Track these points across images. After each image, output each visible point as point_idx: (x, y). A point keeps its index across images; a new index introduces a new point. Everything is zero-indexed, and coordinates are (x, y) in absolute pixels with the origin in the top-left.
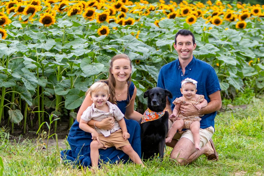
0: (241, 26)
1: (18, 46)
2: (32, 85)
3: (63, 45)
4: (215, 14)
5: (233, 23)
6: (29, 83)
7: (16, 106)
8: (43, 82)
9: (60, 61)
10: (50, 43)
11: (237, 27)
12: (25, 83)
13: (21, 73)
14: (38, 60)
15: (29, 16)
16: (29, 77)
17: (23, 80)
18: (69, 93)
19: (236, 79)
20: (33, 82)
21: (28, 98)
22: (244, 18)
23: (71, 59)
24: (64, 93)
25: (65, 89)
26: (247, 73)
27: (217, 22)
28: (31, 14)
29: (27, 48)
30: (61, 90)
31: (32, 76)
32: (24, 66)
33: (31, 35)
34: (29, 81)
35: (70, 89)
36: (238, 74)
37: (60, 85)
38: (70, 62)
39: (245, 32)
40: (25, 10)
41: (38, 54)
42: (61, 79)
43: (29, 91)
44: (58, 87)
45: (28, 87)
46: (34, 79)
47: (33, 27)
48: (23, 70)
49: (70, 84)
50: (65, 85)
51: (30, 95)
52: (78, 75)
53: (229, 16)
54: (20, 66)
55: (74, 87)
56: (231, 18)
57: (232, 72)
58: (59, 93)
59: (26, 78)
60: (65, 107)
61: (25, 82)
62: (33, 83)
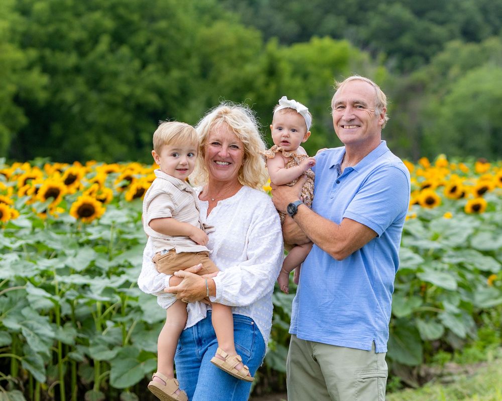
0: (476, 208)
1: (14, 265)
2: (43, 341)
3: (110, 259)
4: (427, 186)
5: (462, 203)
6: (37, 337)
7: (14, 383)
8: (67, 335)
9: (99, 292)
10: (85, 257)
11: (468, 209)
12: (29, 339)
13: (20, 318)
14: (57, 291)
15: (49, 204)
16: (36, 325)
17: (25, 332)
18: (118, 355)
19: (457, 316)
20: (43, 335)
21: (37, 368)
22: (482, 192)
23: (121, 287)
24: (108, 355)
25: (111, 347)
26: (484, 301)
27: (430, 202)
28: (51, 199)
29: (35, 267)
30: (103, 350)
31: (43, 324)
32: (27, 304)
33: (48, 241)
34: (37, 334)
35: (122, 346)
36: (462, 305)
37: (100, 339)
38: (119, 293)
39: (483, 220)
40: (42, 192)
41: (58, 279)
42: (103, 327)
43: (38, 353)
44: (96, 344)
45: (35, 346)
46: (48, 331)
47: (57, 225)
48: (25, 312)
49: (120, 337)
50: (110, 339)
51: (41, 362)
52: (137, 318)
53: (454, 190)
54: (20, 304)
55: (130, 342)
56: (459, 192)
57: (450, 302)
58: (99, 355)
59: (32, 329)
60: (112, 382)
61: (29, 335)
62: (44, 339)
